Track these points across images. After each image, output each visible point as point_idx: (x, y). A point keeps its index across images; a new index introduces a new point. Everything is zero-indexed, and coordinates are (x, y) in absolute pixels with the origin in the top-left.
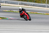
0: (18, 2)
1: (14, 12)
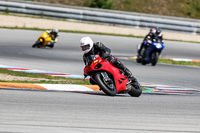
0: (192, 24)
1: (174, 62)
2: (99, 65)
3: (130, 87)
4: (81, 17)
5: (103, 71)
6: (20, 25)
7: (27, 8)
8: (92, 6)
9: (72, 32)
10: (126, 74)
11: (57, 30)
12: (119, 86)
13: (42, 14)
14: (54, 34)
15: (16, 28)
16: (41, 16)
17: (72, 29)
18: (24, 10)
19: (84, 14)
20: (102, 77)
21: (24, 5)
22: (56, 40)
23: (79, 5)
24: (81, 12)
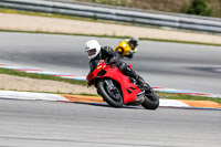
2: (103, 72)
3: (143, 98)
4: (177, 24)
5: (108, 78)
6: (110, 34)
7: (117, 15)
8: (189, 13)
9: (167, 41)
10: (139, 83)
11: (136, 39)
12: (127, 97)
13: (133, 21)
14: (133, 43)
15: (105, 36)
16: (133, 23)
17: (167, 38)
18: (115, 17)
19: (181, 22)
20: (105, 86)
21: (114, 11)
22: (136, 50)
23: (175, 11)
24: (177, 19)
